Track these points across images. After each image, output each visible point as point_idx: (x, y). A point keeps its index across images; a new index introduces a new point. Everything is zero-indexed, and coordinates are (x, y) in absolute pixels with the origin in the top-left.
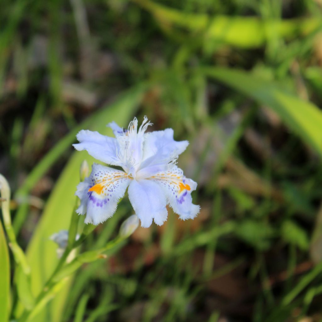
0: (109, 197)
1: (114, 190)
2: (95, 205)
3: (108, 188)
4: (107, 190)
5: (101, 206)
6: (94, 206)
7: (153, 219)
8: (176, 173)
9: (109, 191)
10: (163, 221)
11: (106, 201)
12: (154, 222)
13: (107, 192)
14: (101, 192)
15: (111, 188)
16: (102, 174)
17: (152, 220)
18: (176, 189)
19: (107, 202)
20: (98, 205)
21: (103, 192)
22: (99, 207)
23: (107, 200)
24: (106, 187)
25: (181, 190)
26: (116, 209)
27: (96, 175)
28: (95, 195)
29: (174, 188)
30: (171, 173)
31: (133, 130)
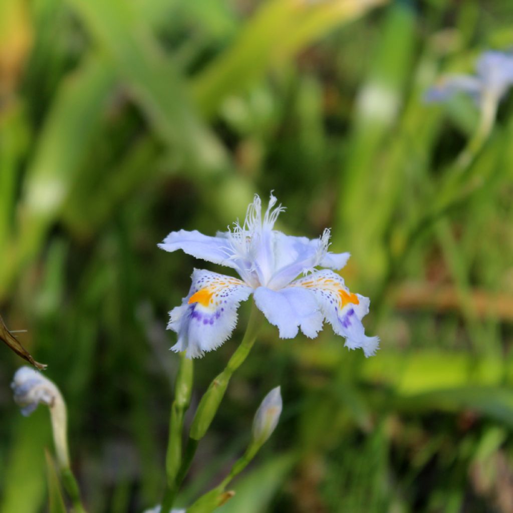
0: (223, 305)
1: (229, 293)
2: (201, 322)
3: (221, 293)
4: (219, 296)
5: (211, 323)
6: (199, 326)
7: (299, 327)
8: (333, 278)
9: (221, 296)
10: (317, 331)
11: (218, 315)
12: (302, 331)
13: (219, 298)
14: (210, 303)
15: (226, 292)
16: (209, 278)
17: (298, 329)
18: (334, 296)
19: (221, 314)
20: (206, 322)
21: (212, 302)
22: (208, 325)
23: (221, 311)
24: (217, 293)
25: (344, 303)
26: (237, 322)
27: (199, 282)
28: (201, 308)
29: (330, 295)
30: (324, 278)
31: (255, 218)
